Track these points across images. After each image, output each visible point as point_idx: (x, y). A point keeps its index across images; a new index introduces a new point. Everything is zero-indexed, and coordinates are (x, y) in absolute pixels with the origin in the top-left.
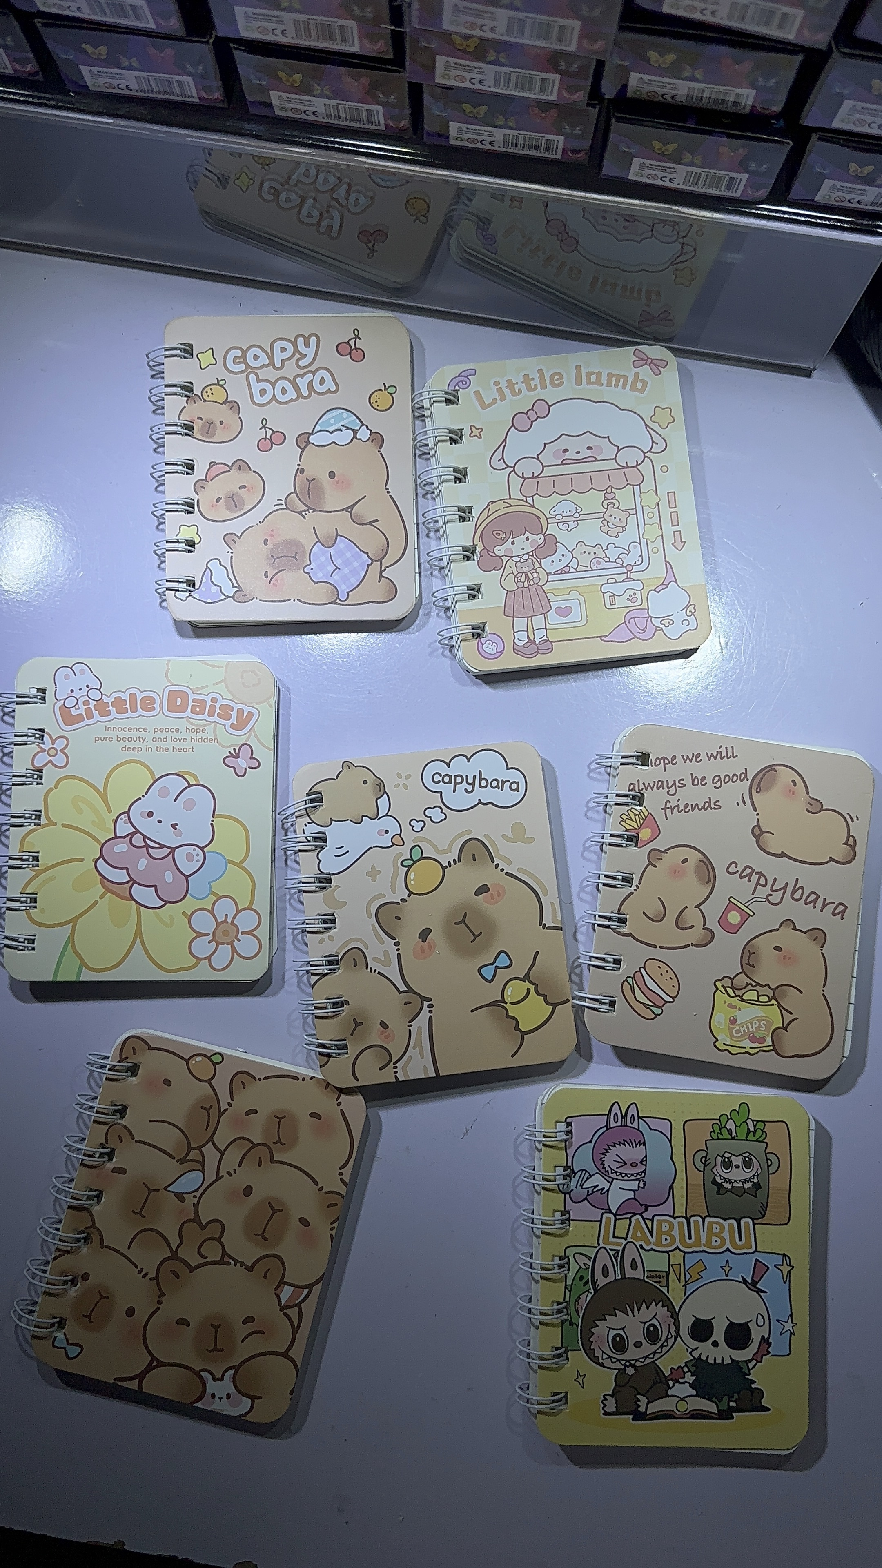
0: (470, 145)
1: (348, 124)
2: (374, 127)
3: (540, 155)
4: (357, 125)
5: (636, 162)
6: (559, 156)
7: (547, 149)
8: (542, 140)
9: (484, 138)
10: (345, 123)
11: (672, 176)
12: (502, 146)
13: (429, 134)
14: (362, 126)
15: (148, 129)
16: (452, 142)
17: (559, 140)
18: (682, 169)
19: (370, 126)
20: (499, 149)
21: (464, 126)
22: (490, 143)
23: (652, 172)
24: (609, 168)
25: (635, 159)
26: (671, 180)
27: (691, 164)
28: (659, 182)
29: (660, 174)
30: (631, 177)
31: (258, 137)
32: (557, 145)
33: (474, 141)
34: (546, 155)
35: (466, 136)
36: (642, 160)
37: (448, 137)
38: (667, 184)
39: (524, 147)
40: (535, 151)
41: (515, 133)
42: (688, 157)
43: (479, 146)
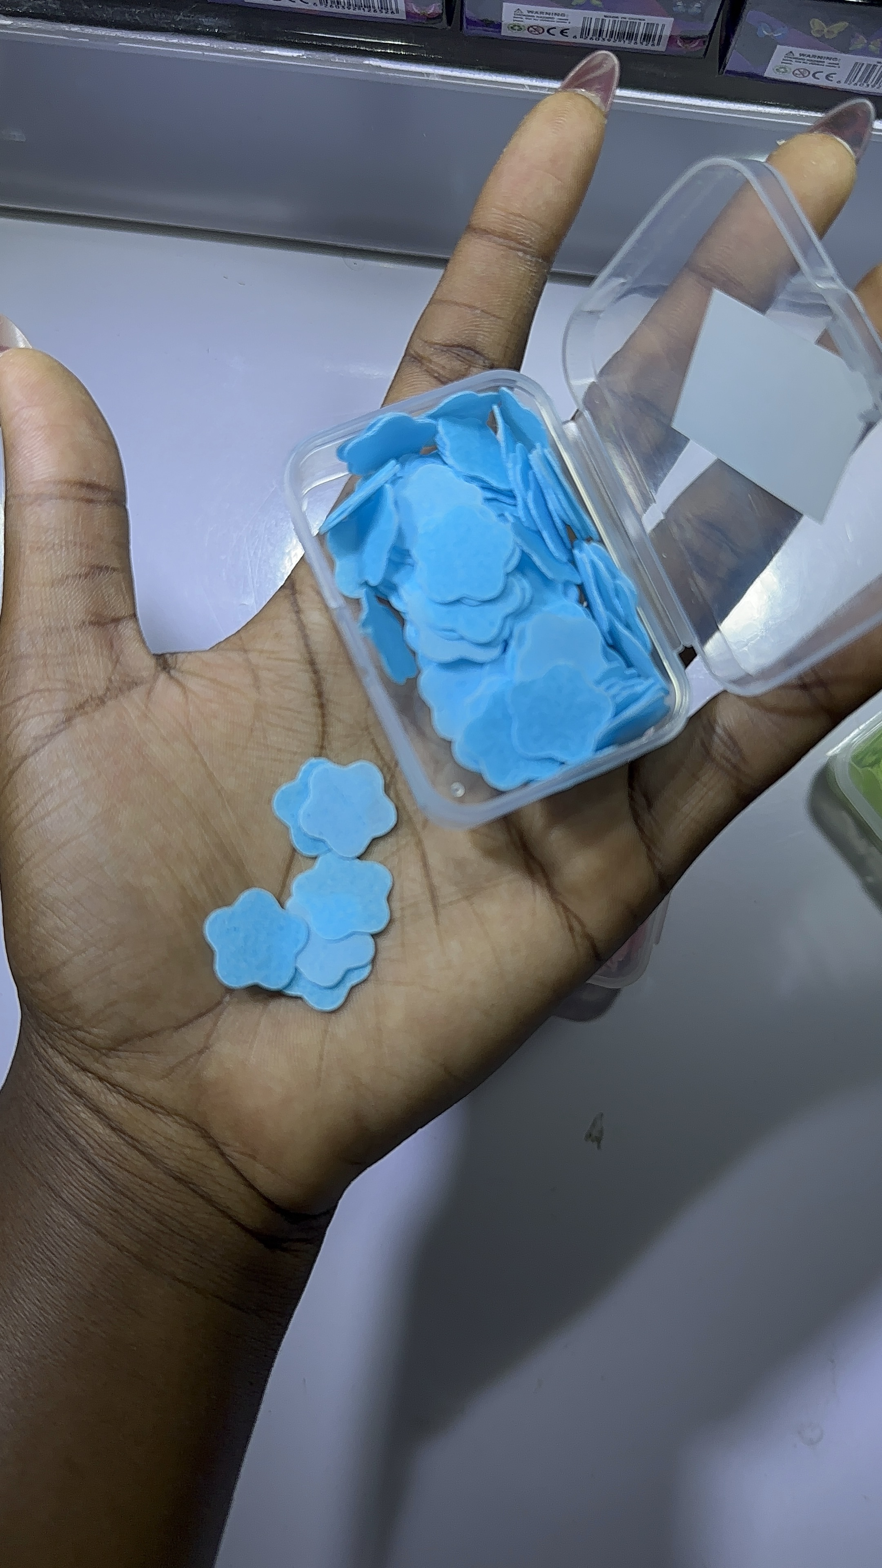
0: (531, 36)
1: (351, 11)
2: (389, 15)
3: (636, 47)
4: (366, 13)
5: (781, 51)
6: (662, 48)
7: (647, 37)
8: (640, 23)
9: (553, 24)
10: (346, 11)
11: (832, 70)
12: (578, 36)
13: (470, 22)
14: (372, 14)
15: (64, 33)
16: (505, 32)
17: (665, 25)
18: (848, 60)
19: (383, 15)
20: (574, 40)
21: (525, 8)
22: (562, 32)
23: (801, 65)
24: (735, 60)
25: (778, 46)
26: (827, 77)
27: (865, 52)
28: (810, 80)
29: (813, 68)
30: (769, 73)
31: (221, 36)
32: (662, 30)
33: (537, 29)
34: (644, 47)
35: (527, 22)
36: (791, 49)
37: (499, 26)
38: (822, 82)
39: (611, 36)
40: (627, 41)
41: (601, 14)
42: (860, 41)
43: (545, 37)
